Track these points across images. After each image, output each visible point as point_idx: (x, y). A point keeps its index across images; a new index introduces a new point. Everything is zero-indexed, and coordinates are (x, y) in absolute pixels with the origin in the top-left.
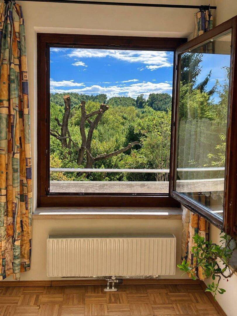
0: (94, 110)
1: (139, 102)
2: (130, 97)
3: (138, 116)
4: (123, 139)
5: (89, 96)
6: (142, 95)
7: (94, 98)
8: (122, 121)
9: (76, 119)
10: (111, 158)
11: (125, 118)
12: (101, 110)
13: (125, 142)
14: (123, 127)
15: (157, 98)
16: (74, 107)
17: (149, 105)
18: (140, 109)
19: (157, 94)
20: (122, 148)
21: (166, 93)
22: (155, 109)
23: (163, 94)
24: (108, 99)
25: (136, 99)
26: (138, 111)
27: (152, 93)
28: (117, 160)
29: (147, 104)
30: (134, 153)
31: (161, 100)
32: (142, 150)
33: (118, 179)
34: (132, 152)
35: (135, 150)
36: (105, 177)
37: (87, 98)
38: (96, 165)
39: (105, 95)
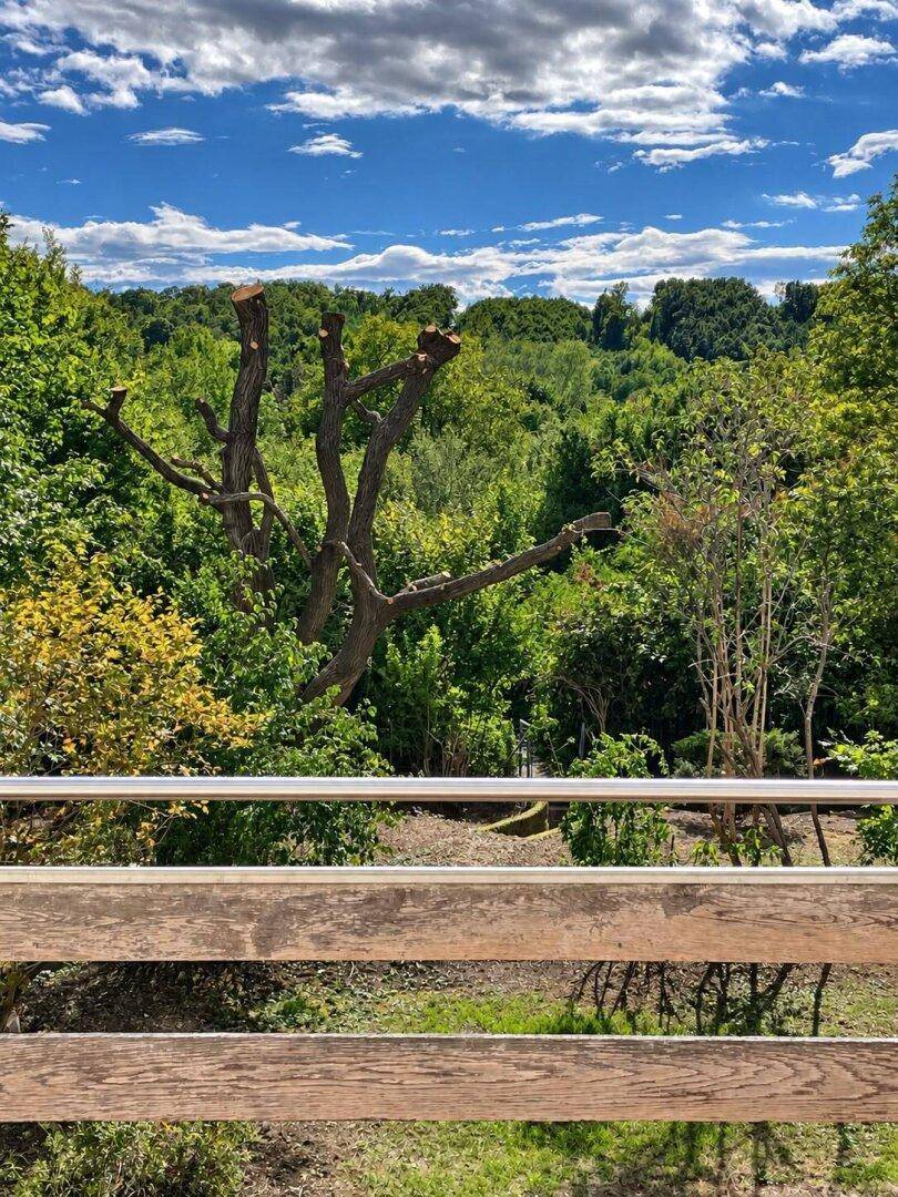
0: (390, 359)
1: (606, 321)
2: (562, 299)
3: (602, 385)
4: (532, 498)
5: (372, 298)
6: (620, 292)
7: (402, 307)
8: (526, 409)
9: (312, 404)
10: (476, 591)
11: (543, 398)
12: (422, 357)
13: (540, 514)
14: (531, 440)
15: (692, 299)
16: (303, 346)
17: (651, 336)
18: (609, 353)
19: (693, 283)
20: (527, 542)
21: (733, 279)
22: (681, 351)
23: (721, 284)
24: (461, 309)
25: (592, 307)
26: (594, 361)
27: (666, 278)
28: (502, 603)
29: (646, 327)
30: (589, 562)
31: (712, 312)
32: (624, 551)
33: (507, 695)
34: (578, 560)
35: (591, 552)
36: (445, 688)
37: (364, 303)
38: (400, 625)
39: (448, 292)
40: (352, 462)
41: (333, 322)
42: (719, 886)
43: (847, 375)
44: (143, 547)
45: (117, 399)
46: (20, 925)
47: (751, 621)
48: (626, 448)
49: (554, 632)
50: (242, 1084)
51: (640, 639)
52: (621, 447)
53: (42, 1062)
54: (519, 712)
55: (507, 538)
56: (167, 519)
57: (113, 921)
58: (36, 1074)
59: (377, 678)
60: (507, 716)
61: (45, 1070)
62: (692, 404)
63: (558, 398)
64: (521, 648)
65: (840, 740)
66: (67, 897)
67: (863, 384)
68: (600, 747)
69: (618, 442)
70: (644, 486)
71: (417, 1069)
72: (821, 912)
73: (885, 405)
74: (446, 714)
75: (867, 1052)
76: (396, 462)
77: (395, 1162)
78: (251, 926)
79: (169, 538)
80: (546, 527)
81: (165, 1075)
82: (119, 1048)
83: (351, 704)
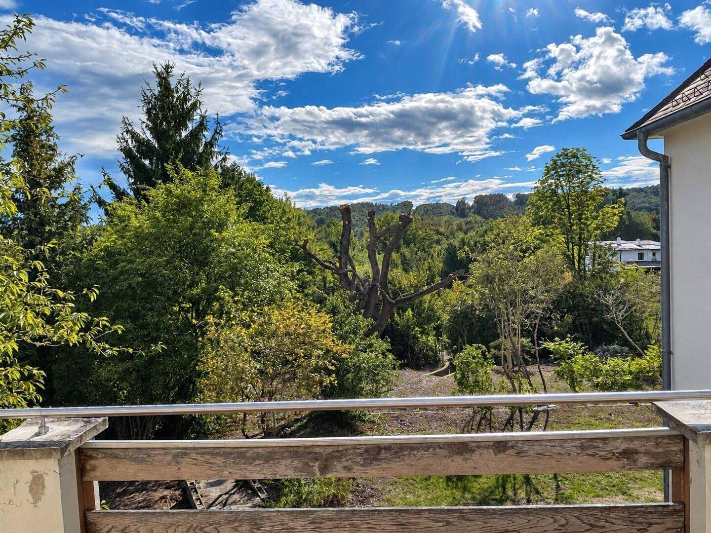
1: (460, 209)
2: (446, 203)
3: (460, 229)
4: (439, 265)
5: (387, 206)
6: (464, 199)
7: (394, 209)
8: (436, 238)
10: (422, 296)
11: (441, 234)
12: (400, 223)
13: (442, 271)
14: (438, 247)
15: (487, 201)
17: (474, 213)
18: (461, 219)
20: (438, 280)
22: (484, 217)
24: (414, 208)
25: (455, 205)
26: (457, 221)
27: (478, 195)
29: (472, 210)
30: (459, 285)
33: (434, 329)
34: (455, 285)
35: (460, 282)
36: (414, 328)
37: (384, 208)
38: (399, 309)
39: (410, 203)
40: (380, 258)
41: (372, 214)
42: (517, 442)
43: (538, 221)
44: (318, 288)
45: (306, 242)
46: (222, 465)
47: (513, 304)
48: (468, 249)
49: (449, 309)
50: (317, 530)
51: (476, 309)
52: (466, 248)
53: (234, 521)
54: (438, 335)
55: (431, 279)
56: (324, 279)
57: (261, 462)
58: (232, 526)
59: (392, 325)
60: (434, 336)
61: (237, 524)
62: (489, 233)
63: (446, 233)
64: (438, 314)
65: (546, 341)
66: (241, 453)
67: (544, 224)
68: (466, 349)
69: (466, 247)
70: (475, 260)
71: (391, 523)
72: (563, 452)
73: (551, 230)
74: (415, 337)
75: (585, 511)
76: (394, 255)
77: (402, 495)
78: (317, 464)
79: (325, 284)
80: (444, 274)
81: (285, 526)
82: (266, 515)
83: (382, 337)
